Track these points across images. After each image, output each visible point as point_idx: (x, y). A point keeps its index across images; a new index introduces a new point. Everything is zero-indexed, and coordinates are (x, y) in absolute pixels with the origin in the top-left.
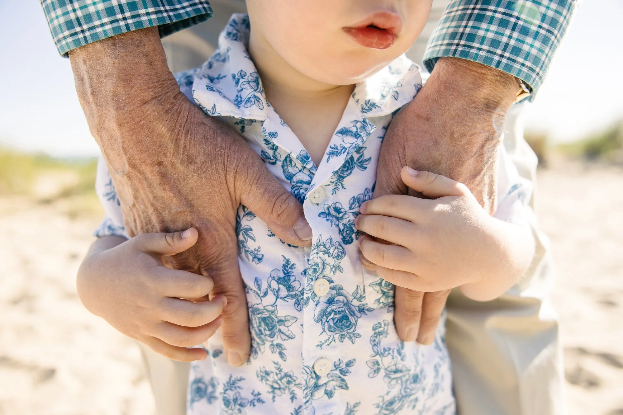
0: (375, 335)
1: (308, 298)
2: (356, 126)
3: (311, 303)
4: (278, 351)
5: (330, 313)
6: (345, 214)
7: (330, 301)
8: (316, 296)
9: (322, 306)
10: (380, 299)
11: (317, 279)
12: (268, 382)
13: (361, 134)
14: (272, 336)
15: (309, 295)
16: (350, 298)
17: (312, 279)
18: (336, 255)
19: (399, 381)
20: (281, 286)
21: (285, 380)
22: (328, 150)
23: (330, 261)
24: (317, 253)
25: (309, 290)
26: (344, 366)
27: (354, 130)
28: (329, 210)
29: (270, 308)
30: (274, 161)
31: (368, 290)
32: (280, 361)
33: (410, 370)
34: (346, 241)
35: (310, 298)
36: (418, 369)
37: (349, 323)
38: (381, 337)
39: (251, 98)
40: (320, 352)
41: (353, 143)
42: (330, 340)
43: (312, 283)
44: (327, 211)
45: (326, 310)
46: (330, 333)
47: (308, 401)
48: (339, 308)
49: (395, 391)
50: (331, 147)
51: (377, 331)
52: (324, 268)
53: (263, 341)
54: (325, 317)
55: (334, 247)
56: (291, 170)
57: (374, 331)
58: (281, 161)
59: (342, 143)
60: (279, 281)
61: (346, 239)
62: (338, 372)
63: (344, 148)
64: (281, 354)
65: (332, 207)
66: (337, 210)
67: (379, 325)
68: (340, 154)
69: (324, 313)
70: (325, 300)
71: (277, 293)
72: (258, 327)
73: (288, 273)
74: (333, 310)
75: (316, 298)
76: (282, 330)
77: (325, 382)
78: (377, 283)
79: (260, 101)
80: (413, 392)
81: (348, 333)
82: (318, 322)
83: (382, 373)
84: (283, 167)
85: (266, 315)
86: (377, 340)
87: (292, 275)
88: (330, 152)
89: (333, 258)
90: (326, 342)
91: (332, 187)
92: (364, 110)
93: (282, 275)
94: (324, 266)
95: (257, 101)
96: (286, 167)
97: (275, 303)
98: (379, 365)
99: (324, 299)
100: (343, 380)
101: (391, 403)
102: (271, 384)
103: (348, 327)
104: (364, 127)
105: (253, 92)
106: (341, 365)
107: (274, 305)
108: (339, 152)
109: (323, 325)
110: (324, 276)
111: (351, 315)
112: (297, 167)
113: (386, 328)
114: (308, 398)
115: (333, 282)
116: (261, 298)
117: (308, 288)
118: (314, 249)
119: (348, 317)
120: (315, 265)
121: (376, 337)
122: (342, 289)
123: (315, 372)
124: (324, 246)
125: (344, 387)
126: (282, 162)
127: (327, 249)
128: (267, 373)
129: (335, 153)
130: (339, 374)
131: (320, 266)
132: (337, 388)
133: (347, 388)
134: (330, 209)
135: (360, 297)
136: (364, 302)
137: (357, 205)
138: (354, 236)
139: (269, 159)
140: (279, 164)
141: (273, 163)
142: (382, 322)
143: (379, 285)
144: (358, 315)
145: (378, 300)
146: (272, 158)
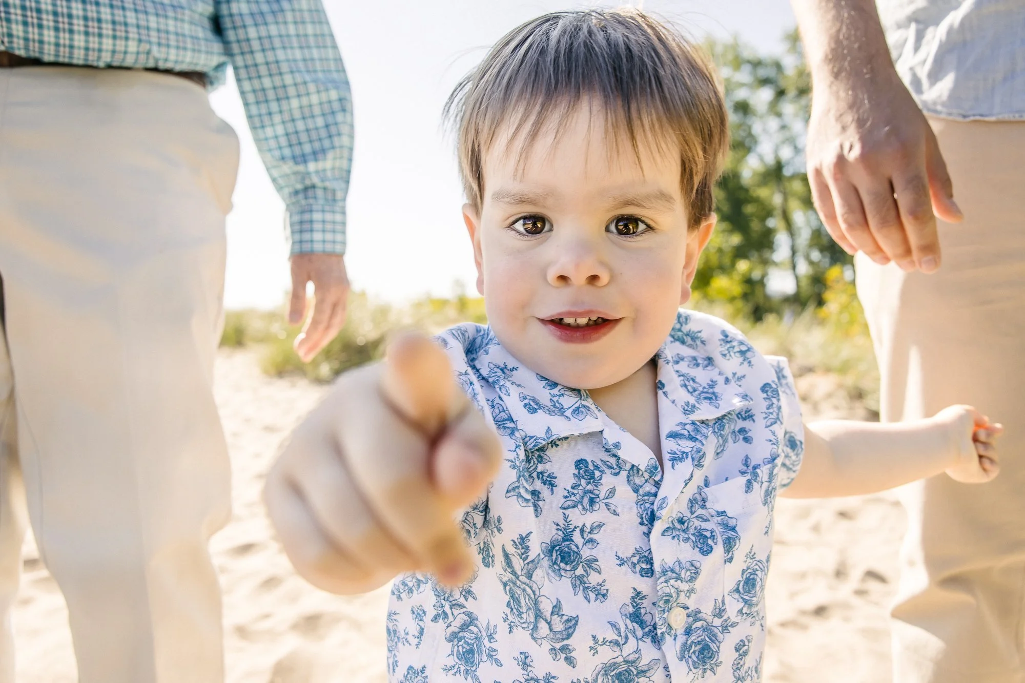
0: (740, 657)
1: (662, 633)
2: (685, 429)
3: (668, 639)
5: (691, 646)
6: (689, 522)
7: (688, 632)
8: (672, 629)
9: (681, 639)
10: (742, 609)
11: (670, 609)
15: (664, 630)
16: (710, 619)
17: (664, 611)
18: (689, 578)
20: (635, 624)
23: (684, 586)
24: (666, 582)
25: (662, 625)
27: (686, 433)
29: (631, 657)
30: (617, 471)
31: (728, 599)
34: (705, 551)
35: (666, 633)
37: (711, 652)
38: (745, 657)
41: (693, 447)
42: (695, 679)
43: (665, 616)
44: (671, 525)
45: (687, 643)
46: (695, 671)
48: (698, 638)
50: (669, 453)
51: (741, 652)
52: (678, 595)
54: (686, 652)
55: (685, 570)
56: (638, 480)
57: (738, 653)
58: (626, 470)
59: (679, 447)
60: (632, 618)
61: (703, 549)
63: (684, 452)
66: (681, 521)
67: (742, 644)
68: (683, 460)
69: (685, 648)
70: (683, 631)
71: (635, 635)
73: (638, 606)
74: (692, 642)
75: (672, 631)
78: (734, 589)
79: (590, 409)
81: (710, 665)
82: (681, 660)
84: (628, 477)
85: (623, 668)
86: (742, 663)
87: (641, 607)
88: (671, 457)
89: (686, 582)
92: (685, 412)
93: (632, 609)
94: (678, 594)
95: (589, 410)
96: (631, 478)
97: (637, 649)
99: (680, 631)
103: (710, 657)
105: (580, 401)
107: (637, 651)
108: (680, 457)
109: (687, 662)
110: (678, 604)
111: (713, 642)
112: (644, 477)
113: (751, 645)
115: (688, 608)
116: (621, 646)
117: (661, 622)
118: (660, 577)
119: (709, 646)
120: (666, 596)
121: (741, 659)
122: (700, 612)
124: (673, 571)
126: (627, 472)
127: (677, 574)
129: (677, 458)
131: (674, 596)
134: (674, 522)
135: (719, 612)
136: (725, 617)
137: (697, 506)
138: (710, 542)
139: (611, 468)
140: (624, 474)
141: (617, 474)
142: (744, 639)
143: (737, 590)
144: (720, 636)
145: (740, 611)
146: (615, 467)
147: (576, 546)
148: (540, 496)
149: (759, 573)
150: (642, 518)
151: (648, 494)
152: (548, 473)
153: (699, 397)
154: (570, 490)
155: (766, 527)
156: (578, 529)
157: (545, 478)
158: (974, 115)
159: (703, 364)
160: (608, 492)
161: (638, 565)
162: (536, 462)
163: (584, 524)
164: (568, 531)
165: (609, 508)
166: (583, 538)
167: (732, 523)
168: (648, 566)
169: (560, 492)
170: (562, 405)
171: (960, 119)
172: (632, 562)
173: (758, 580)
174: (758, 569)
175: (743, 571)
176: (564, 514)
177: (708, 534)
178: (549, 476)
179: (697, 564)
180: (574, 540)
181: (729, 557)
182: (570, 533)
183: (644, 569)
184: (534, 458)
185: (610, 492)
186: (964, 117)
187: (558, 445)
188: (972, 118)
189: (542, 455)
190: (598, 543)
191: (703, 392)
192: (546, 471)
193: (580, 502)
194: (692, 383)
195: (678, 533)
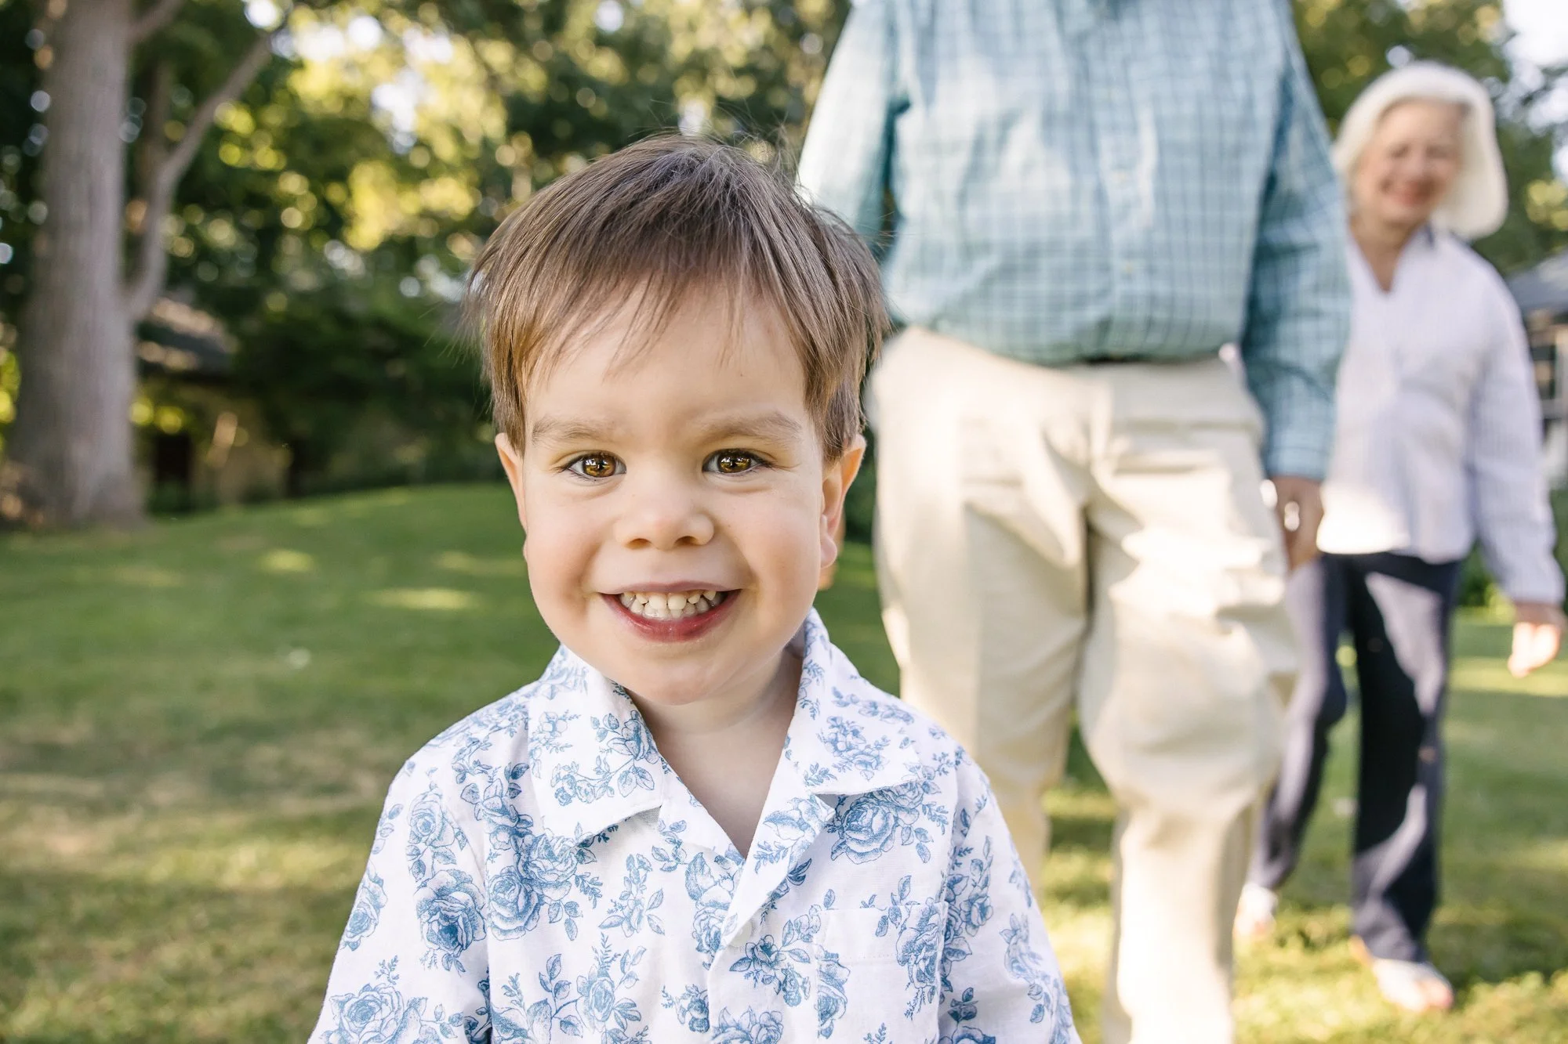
2: (797, 809)
6: (778, 955)
13: (810, 823)
27: (796, 815)
28: (753, 952)
30: (673, 863)
39: (629, 772)
41: (797, 840)
44: (750, 955)
50: (759, 846)
55: (758, 1025)
56: (703, 881)
58: (685, 864)
59: (778, 839)
63: (782, 848)
65: (759, 947)
66: (768, 950)
68: (777, 859)
79: (649, 774)
84: (688, 873)
88: (760, 854)
91: (760, 912)
92: (810, 781)
95: (641, 777)
96: (692, 875)
104: (813, 810)
105: (632, 762)
108: (774, 855)
112: (712, 877)
118: (718, 1035)
124: (738, 1027)
126: (687, 866)
127: (744, 1030)
129: (768, 857)
134: (755, 949)
137: (797, 934)
139: (665, 860)
140: (682, 869)
141: (670, 869)
146: (671, 858)
147: (611, 983)
148: (577, 910)
150: (700, 941)
151: (715, 904)
152: (591, 877)
153: (852, 759)
154: (618, 901)
156: (619, 959)
157: (586, 885)
159: (883, 713)
160: (653, 899)
161: (687, 1013)
162: (575, 861)
163: (628, 951)
164: (605, 961)
165: (651, 922)
166: (623, 972)
167: (843, 975)
168: (702, 1016)
169: (605, 904)
170: (608, 766)
172: (681, 1007)
176: (603, 935)
179: (777, 1017)
180: (610, 975)
181: (824, 1027)
182: (606, 965)
183: (696, 1019)
184: (573, 855)
185: (656, 898)
187: (608, 839)
189: (584, 851)
190: (637, 980)
191: (862, 753)
192: (588, 875)
193: (628, 918)
194: (850, 737)
195: (758, 968)
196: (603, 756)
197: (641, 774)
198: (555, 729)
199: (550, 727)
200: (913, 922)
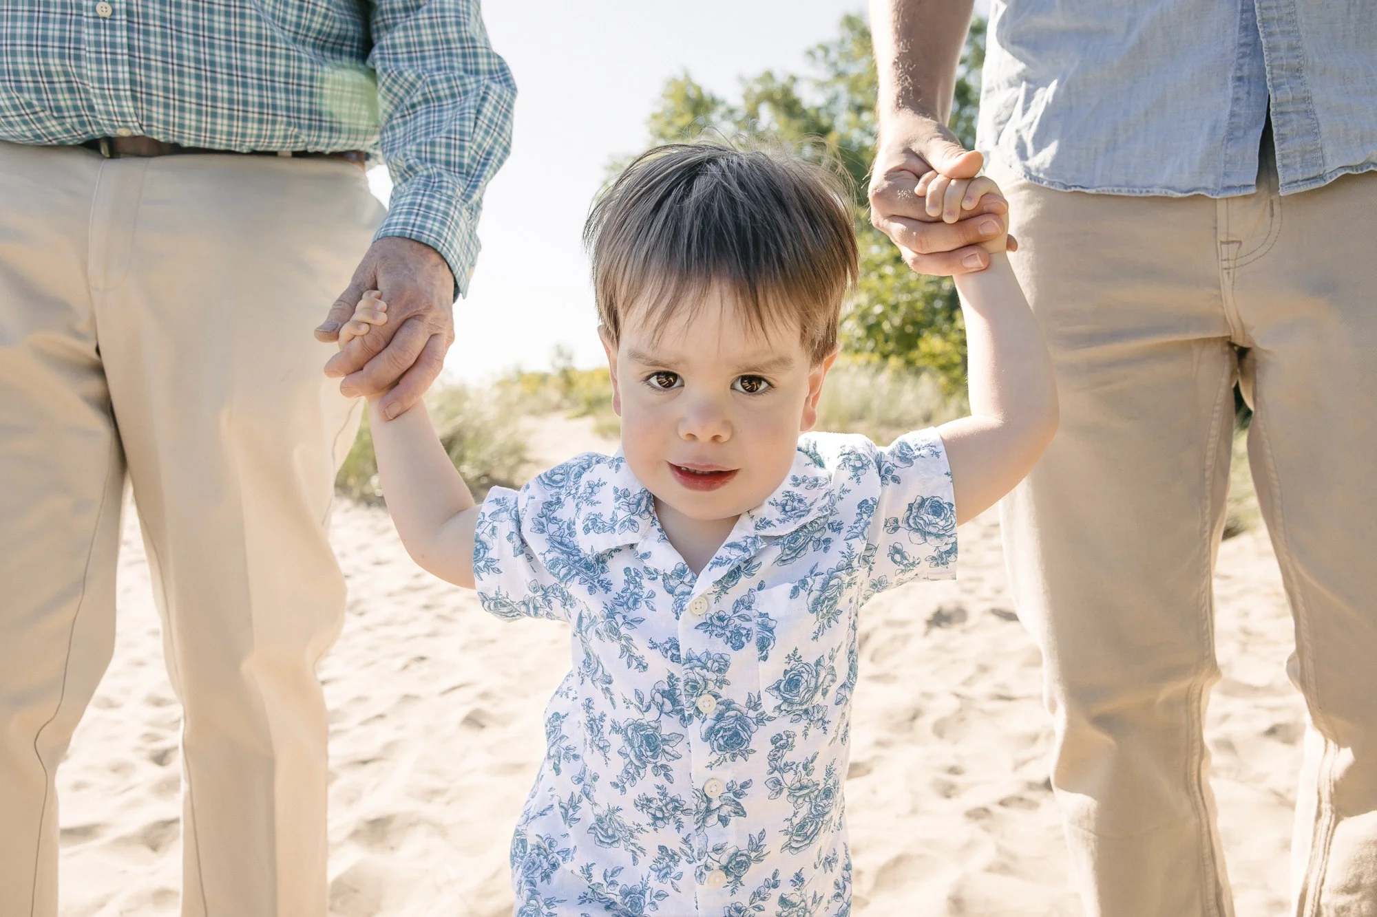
0: (778, 749)
1: (690, 715)
2: (746, 541)
4: (663, 772)
5: (718, 731)
6: (729, 620)
7: (719, 718)
8: (701, 712)
9: (709, 723)
10: (780, 706)
11: (698, 695)
12: (650, 811)
13: (750, 549)
14: (655, 756)
16: (745, 710)
17: (691, 695)
18: (717, 669)
19: (807, 799)
20: (665, 699)
21: (670, 806)
22: (713, 559)
23: (711, 676)
24: (691, 669)
25: (690, 707)
26: (738, 788)
27: (744, 544)
29: (653, 724)
30: (655, 576)
31: (764, 695)
32: (666, 783)
33: (818, 785)
34: (737, 647)
35: (694, 715)
36: (831, 782)
37: (742, 739)
38: (785, 750)
40: (710, 773)
41: (739, 556)
42: (721, 760)
43: (693, 700)
44: (709, 622)
45: (714, 727)
46: (720, 753)
47: (699, 827)
48: (728, 725)
49: (804, 811)
50: (716, 558)
51: (778, 745)
52: (706, 684)
53: (644, 763)
54: (713, 735)
55: (712, 660)
57: (774, 746)
58: (662, 576)
59: (728, 554)
60: (664, 694)
61: (736, 645)
62: (731, 795)
63: (730, 559)
64: (666, 775)
65: (714, 617)
66: (721, 619)
67: (779, 737)
68: (724, 564)
69: (712, 731)
70: (714, 716)
71: (661, 707)
72: (638, 747)
73: (673, 685)
74: (721, 728)
75: (701, 714)
76: (666, 750)
77: (718, 806)
78: (774, 686)
80: (826, 810)
81: (740, 751)
82: (706, 741)
83: (786, 792)
84: (663, 580)
85: (650, 732)
86: (780, 755)
87: (677, 688)
88: (715, 561)
89: (715, 672)
90: (716, 762)
91: (714, 596)
92: (758, 527)
93: (667, 688)
94: (706, 682)
96: (667, 581)
97: (658, 719)
98: (780, 785)
99: (711, 716)
100: (738, 804)
101: (802, 826)
102: (653, 813)
103: (739, 744)
104: (754, 543)
105: (629, 516)
106: (734, 787)
107: (657, 721)
109: (712, 744)
110: (707, 691)
111: (745, 731)
113: (790, 740)
114: (699, 824)
115: (720, 697)
116: (643, 712)
117: (688, 705)
119: (740, 733)
120: (693, 682)
121: (778, 751)
122: (733, 703)
123: (705, 795)
124: (699, 660)
125: (741, 813)
127: (703, 663)
128: (650, 801)
129: (720, 563)
130: (733, 797)
131: (701, 683)
132: (733, 815)
133: (744, 815)
134: (712, 618)
135: (754, 704)
136: (761, 711)
137: (742, 607)
138: (744, 639)
139: (649, 574)
140: (660, 579)
141: (653, 579)
142: (782, 733)
143: (778, 688)
144: (754, 727)
145: (779, 707)
146: (654, 573)
149: (805, 676)
150: (675, 614)
151: (683, 593)
152: (607, 581)
153: (793, 515)
154: (620, 594)
155: (815, 632)
157: (604, 585)
158: (1075, 186)
159: (821, 484)
161: (669, 651)
165: (648, 604)
167: (772, 624)
168: (676, 653)
169: (612, 595)
170: (617, 517)
171: (1062, 190)
172: (665, 648)
173: (803, 681)
174: (804, 670)
175: (786, 672)
177: (744, 632)
178: (607, 583)
179: (726, 657)
181: (763, 655)
183: (674, 655)
184: (598, 569)
185: (651, 593)
186: (1066, 187)
187: (612, 557)
188: (1073, 189)
189: (604, 566)
192: (605, 579)
193: (626, 603)
194: (795, 504)
195: (714, 629)
196: (616, 511)
197: (633, 523)
198: (592, 491)
199: (590, 490)
200: (817, 586)
